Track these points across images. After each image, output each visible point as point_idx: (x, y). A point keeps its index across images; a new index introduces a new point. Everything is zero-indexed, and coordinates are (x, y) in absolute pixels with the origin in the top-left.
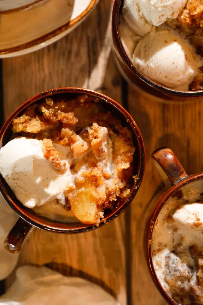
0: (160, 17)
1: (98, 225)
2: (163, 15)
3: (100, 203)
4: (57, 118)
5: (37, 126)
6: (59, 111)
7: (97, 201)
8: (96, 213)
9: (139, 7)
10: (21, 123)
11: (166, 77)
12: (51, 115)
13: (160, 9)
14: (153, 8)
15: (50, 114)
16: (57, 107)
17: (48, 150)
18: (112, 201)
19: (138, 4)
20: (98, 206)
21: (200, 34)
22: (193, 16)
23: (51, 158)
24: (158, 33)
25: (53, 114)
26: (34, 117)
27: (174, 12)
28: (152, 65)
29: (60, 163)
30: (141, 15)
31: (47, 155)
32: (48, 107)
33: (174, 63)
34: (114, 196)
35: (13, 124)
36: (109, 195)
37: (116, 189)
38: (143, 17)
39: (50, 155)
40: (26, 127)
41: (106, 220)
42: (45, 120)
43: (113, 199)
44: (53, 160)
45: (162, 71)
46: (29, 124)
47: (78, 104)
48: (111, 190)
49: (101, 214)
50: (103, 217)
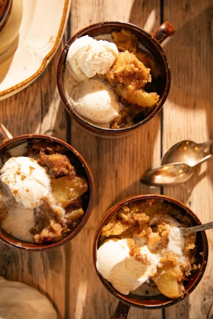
0: (91, 71)
1: (183, 297)
2: (94, 70)
3: (180, 279)
4: (134, 219)
5: (120, 229)
6: (134, 214)
7: (177, 279)
8: (179, 288)
9: (77, 62)
10: (108, 230)
11: (91, 114)
12: (130, 218)
13: (92, 66)
14: (86, 64)
15: (128, 218)
16: (133, 212)
17: (132, 249)
18: (188, 276)
19: (77, 59)
20: (179, 282)
21: (120, 87)
22: (116, 74)
23: (135, 255)
24: (90, 81)
25: (130, 217)
26: (117, 222)
27: (102, 70)
28: (81, 104)
29: (142, 258)
30: (79, 67)
31: (132, 253)
32: (126, 213)
33: (97, 104)
34: (189, 271)
35: (102, 231)
36: (184, 271)
37: (189, 265)
38: (79, 69)
39: (134, 253)
40: (113, 232)
41: (188, 291)
42: (125, 223)
43: (188, 274)
44: (137, 256)
45: (88, 109)
46: (114, 229)
47: (147, 206)
48: (185, 267)
49: (183, 288)
50: (184, 290)
